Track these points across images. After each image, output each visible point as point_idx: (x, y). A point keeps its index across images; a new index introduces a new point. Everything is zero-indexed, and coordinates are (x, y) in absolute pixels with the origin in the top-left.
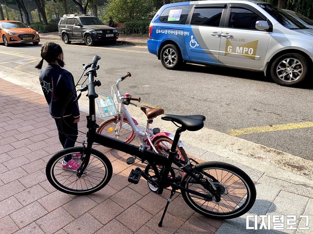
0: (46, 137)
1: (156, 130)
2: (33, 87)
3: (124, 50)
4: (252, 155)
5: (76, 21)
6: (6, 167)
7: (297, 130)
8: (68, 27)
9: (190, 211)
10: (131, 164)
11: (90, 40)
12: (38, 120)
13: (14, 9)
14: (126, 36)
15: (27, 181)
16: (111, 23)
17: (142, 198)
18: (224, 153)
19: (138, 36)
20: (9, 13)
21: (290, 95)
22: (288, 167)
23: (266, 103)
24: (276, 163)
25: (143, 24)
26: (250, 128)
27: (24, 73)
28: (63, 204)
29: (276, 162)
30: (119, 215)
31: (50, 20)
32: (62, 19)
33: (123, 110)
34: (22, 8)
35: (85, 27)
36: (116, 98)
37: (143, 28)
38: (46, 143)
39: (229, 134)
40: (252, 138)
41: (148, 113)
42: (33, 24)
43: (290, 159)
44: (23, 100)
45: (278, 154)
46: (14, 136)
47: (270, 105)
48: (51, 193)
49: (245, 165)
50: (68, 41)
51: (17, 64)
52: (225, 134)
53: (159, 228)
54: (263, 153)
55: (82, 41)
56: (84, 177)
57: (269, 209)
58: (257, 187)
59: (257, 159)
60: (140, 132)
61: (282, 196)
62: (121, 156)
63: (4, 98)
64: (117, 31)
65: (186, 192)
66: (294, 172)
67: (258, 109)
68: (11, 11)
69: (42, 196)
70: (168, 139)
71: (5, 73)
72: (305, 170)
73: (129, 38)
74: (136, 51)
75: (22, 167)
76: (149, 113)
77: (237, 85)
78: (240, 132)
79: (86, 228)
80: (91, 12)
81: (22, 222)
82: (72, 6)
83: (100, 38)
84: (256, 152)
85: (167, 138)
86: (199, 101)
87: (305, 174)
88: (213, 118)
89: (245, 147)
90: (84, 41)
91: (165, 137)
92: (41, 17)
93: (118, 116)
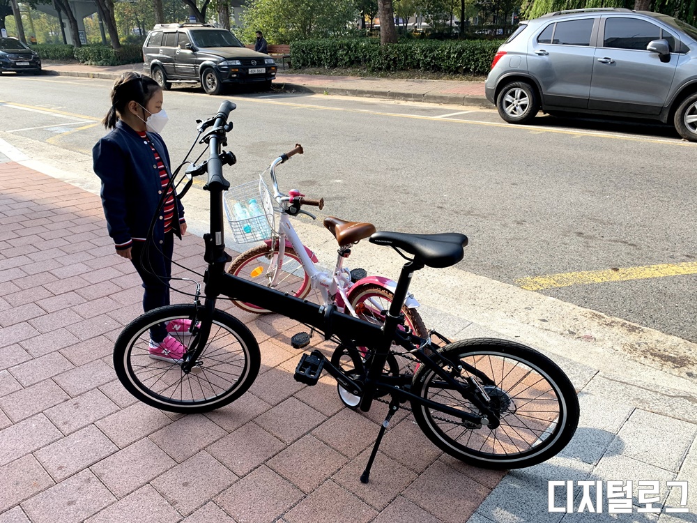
0: (115, 288)
1: (358, 274)
2: (88, 182)
3: (288, 104)
4: (572, 333)
5: (182, 38)
6: (27, 350)
7: (675, 280)
8: (165, 52)
9: (431, 450)
10: (302, 347)
11: (214, 80)
12: (97, 252)
13: (47, 13)
14: (293, 73)
15: (72, 382)
16: (260, 44)
17: (325, 420)
18: (508, 326)
19: (320, 73)
20: (35, 22)
21: (660, 202)
22: (653, 360)
23: (605, 219)
24: (625, 350)
25: (332, 47)
26: (568, 274)
27: (68, 151)
28: (152, 430)
29: (625, 347)
30: (274, 456)
31: (125, 38)
32: (152, 34)
33: (285, 229)
34: (65, 9)
35: (201, 51)
36: (269, 201)
37: (331, 55)
38: (115, 300)
39: (520, 286)
40: (572, 296)
41: (339, 232)
42: (88, 46)
43: (658, 341)
44: (65, 210)
45: (629, 331)
46: (44, 286)
47: (615, 223)
48: (125, 408)
49: (555, 352)
50: (165, 82)
51: (51, 132)
52: (511, 286)
53: (362, 486)
54: (597, 328)
55: (196, 83)
56: (197, 371)
57: (609, 448)
58: (581, 400)
59: (583, 342)
60: (323, 278)
61: (637, 420)
62: (279, 331)
63: (22, 205)
64: (272, 61)
65: (423, 407)
66: (666, 370)
67: (587, 232)
68: (39, 17)
69: (104, 415)
70: (383, 292)
71: (26, 151)
72: (690, 366)
73: (299, 78)
74: (314, 106)
75: (62, 351)
76: (342, 233)
77: (541, 181)
78: (546, 282)
79: (200, 483)
80: (216, 20)
81: (61, 468)
82: (174, 6)
83: (235, 76)
84: (581, 327)
85: (383, 288)
86: (455, 215)
87: (690, 375)
88: (484, 251)
89: (557, 315)
90: (200, 83)
91: (376, 287)
92: (106, 30)
93: (274, 242)
